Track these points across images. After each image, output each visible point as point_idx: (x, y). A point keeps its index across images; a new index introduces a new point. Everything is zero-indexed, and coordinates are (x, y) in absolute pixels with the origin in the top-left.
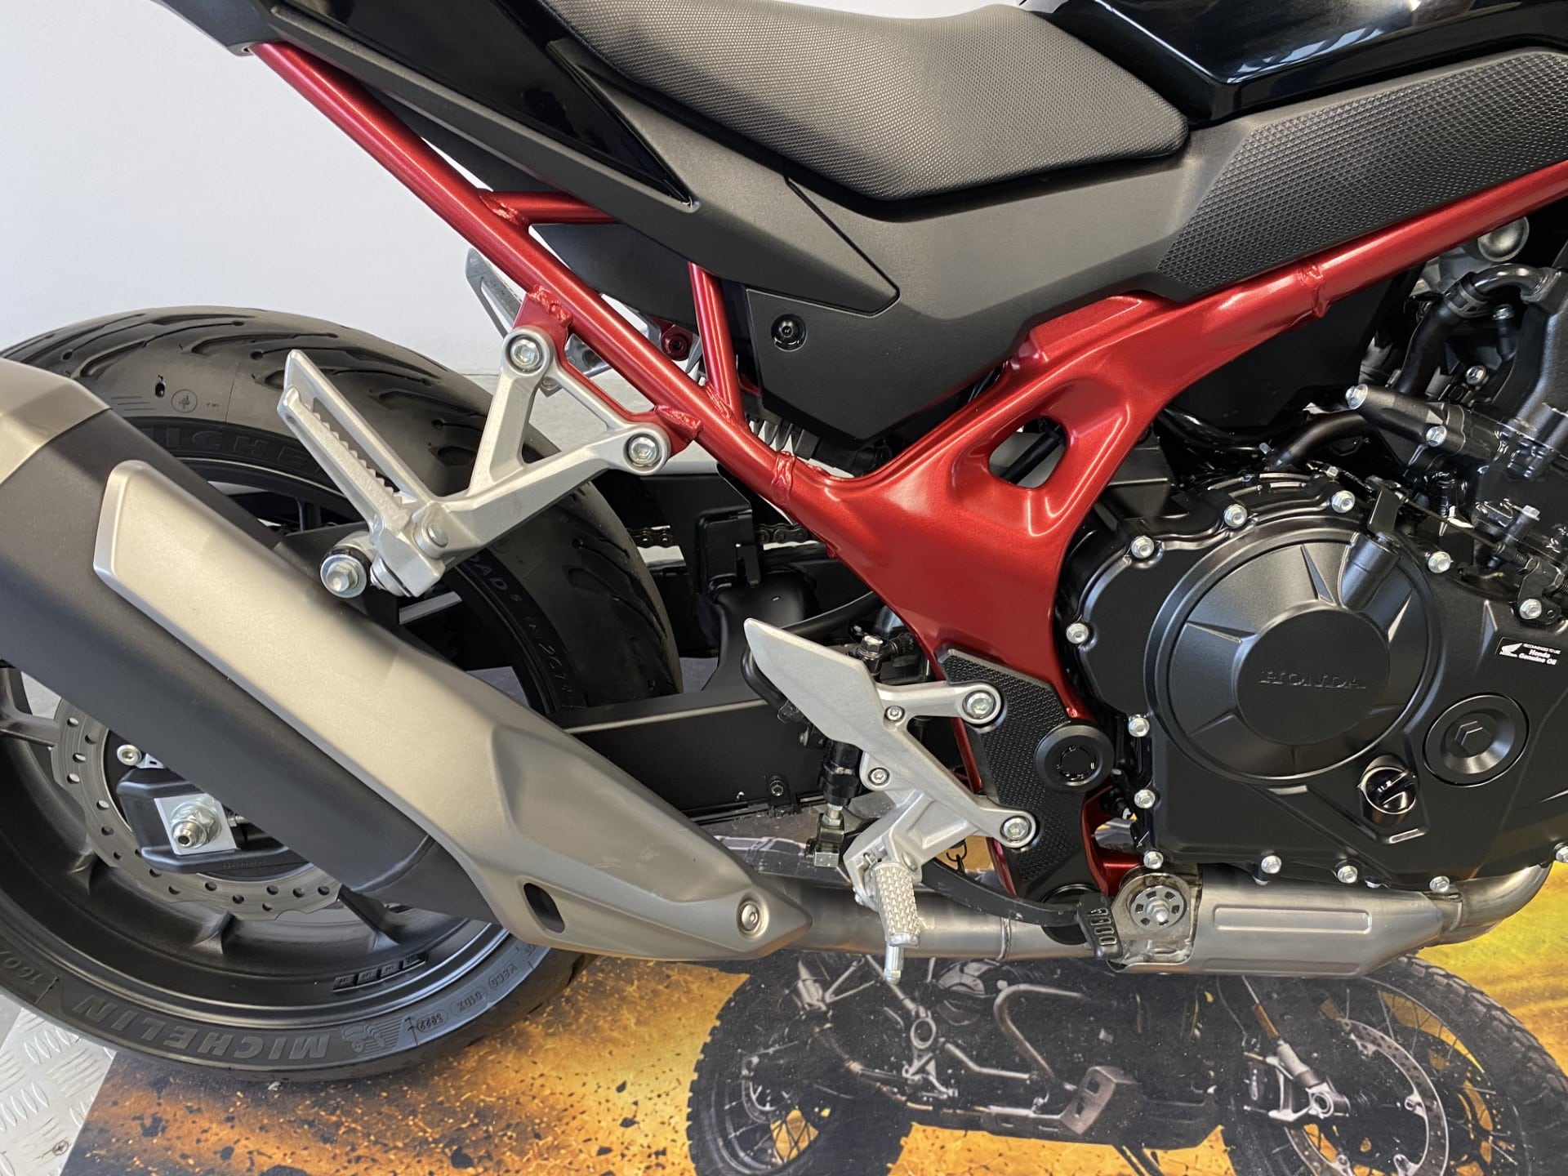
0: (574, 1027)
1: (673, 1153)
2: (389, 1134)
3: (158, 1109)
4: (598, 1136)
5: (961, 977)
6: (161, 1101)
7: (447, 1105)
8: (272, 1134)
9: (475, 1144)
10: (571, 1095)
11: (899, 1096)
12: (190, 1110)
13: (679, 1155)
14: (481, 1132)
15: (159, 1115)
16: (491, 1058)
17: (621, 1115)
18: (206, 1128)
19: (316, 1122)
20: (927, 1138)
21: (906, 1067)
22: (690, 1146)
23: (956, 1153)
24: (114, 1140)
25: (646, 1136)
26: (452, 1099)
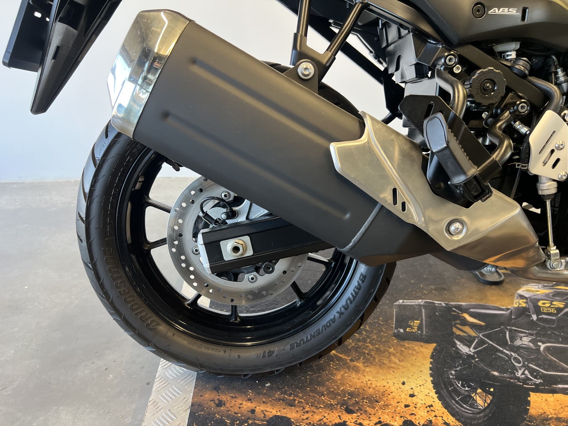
0: (374, 363)
1: (435, 406)
2: (316, 402)
3: (219, 397)
4: (402, 400)
5: (522, 342)
6: (220, 394)
7: (335, 392)
8: (269, 405)
9: (353, 405)
10: (384, 386)
11: (519, 383)
12: (232, 397)
13: (438, 407)
14: (353, 401)
15: (221, 399)
16: (346, 375)
17: (408, 393)
18: (241, 403)
19: (285, 400)
20: (538, 397)
21: (516, 373)
22: (441, 403)
23: (553, 402)
24: (205, 408)
25: (422, 400)
26: (337, 390)
